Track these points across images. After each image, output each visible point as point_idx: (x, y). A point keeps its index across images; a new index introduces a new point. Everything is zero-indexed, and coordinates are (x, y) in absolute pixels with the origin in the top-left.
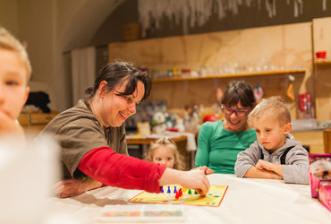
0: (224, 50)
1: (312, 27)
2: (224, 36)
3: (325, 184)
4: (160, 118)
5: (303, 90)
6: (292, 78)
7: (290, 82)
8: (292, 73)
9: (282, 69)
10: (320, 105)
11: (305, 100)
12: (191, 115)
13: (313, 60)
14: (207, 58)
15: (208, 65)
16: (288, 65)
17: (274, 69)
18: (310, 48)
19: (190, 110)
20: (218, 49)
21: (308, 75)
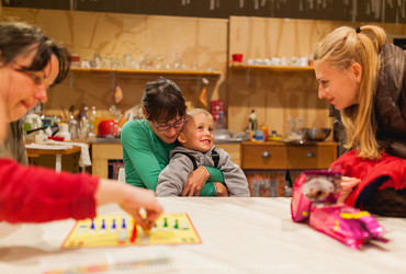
0: (125, 37)
1: (228, 24)
2: (126, 19)
3: (320, 206)
4: (35, 120)
5: (215, 97)
6: (206, 81)
7: (203, 85)
8: (206, 76)
9: (194, 70)
10: (233, 115)
11: (218, 108)
12: (79, 118)
13: (228, 62)
14: (102, 46)
15: (103, 54)
16: (201, 65)
17: (186, 68)
18: (225, 49)
19: (77, 112)
20: (117, 36)
21: (222, 79)
